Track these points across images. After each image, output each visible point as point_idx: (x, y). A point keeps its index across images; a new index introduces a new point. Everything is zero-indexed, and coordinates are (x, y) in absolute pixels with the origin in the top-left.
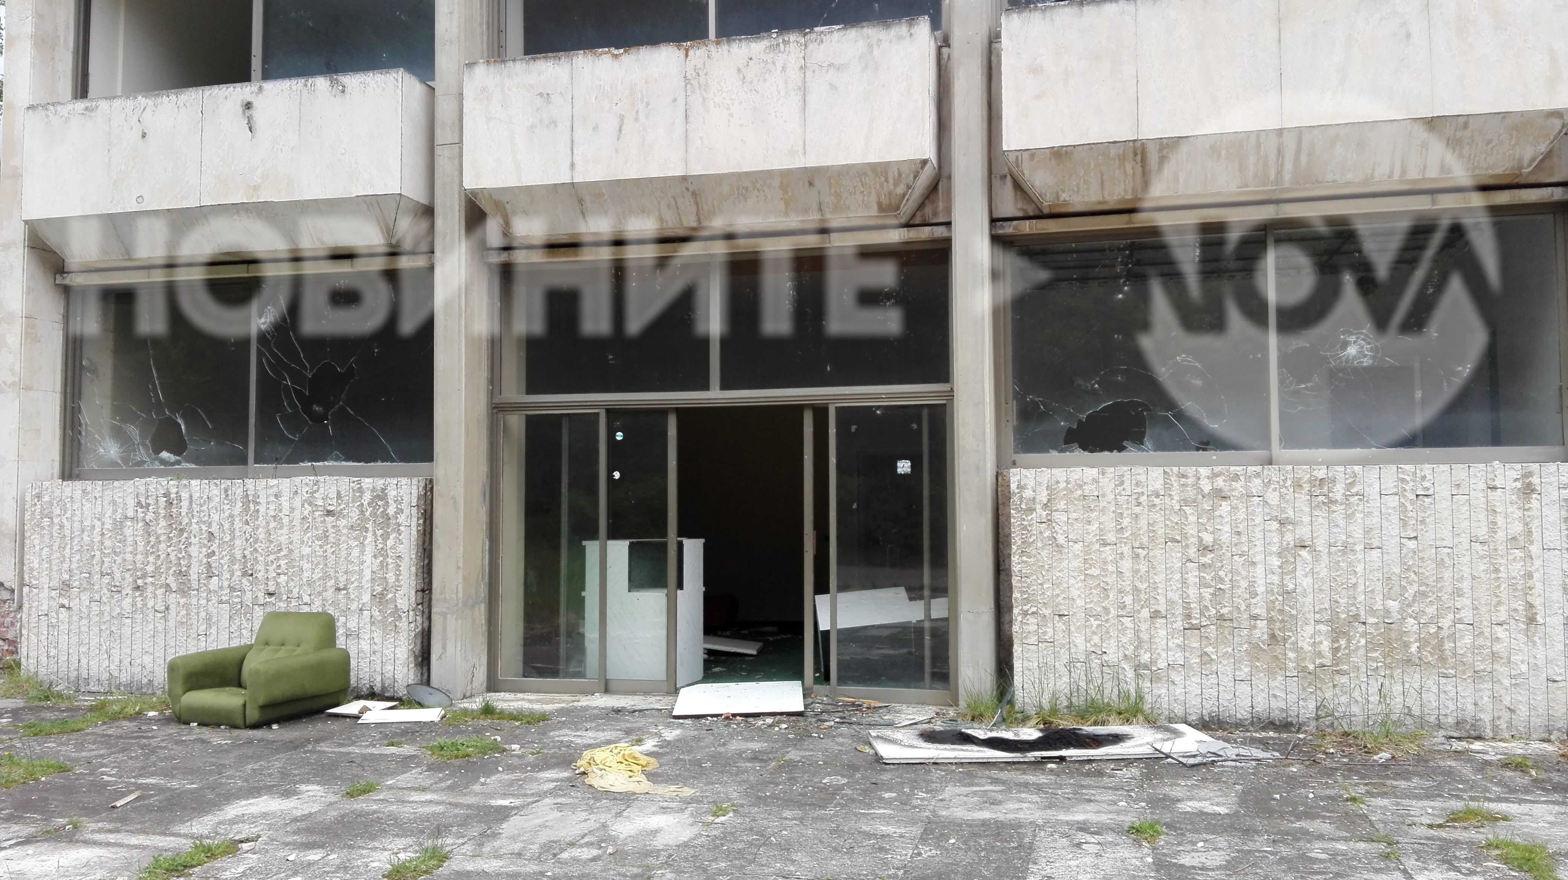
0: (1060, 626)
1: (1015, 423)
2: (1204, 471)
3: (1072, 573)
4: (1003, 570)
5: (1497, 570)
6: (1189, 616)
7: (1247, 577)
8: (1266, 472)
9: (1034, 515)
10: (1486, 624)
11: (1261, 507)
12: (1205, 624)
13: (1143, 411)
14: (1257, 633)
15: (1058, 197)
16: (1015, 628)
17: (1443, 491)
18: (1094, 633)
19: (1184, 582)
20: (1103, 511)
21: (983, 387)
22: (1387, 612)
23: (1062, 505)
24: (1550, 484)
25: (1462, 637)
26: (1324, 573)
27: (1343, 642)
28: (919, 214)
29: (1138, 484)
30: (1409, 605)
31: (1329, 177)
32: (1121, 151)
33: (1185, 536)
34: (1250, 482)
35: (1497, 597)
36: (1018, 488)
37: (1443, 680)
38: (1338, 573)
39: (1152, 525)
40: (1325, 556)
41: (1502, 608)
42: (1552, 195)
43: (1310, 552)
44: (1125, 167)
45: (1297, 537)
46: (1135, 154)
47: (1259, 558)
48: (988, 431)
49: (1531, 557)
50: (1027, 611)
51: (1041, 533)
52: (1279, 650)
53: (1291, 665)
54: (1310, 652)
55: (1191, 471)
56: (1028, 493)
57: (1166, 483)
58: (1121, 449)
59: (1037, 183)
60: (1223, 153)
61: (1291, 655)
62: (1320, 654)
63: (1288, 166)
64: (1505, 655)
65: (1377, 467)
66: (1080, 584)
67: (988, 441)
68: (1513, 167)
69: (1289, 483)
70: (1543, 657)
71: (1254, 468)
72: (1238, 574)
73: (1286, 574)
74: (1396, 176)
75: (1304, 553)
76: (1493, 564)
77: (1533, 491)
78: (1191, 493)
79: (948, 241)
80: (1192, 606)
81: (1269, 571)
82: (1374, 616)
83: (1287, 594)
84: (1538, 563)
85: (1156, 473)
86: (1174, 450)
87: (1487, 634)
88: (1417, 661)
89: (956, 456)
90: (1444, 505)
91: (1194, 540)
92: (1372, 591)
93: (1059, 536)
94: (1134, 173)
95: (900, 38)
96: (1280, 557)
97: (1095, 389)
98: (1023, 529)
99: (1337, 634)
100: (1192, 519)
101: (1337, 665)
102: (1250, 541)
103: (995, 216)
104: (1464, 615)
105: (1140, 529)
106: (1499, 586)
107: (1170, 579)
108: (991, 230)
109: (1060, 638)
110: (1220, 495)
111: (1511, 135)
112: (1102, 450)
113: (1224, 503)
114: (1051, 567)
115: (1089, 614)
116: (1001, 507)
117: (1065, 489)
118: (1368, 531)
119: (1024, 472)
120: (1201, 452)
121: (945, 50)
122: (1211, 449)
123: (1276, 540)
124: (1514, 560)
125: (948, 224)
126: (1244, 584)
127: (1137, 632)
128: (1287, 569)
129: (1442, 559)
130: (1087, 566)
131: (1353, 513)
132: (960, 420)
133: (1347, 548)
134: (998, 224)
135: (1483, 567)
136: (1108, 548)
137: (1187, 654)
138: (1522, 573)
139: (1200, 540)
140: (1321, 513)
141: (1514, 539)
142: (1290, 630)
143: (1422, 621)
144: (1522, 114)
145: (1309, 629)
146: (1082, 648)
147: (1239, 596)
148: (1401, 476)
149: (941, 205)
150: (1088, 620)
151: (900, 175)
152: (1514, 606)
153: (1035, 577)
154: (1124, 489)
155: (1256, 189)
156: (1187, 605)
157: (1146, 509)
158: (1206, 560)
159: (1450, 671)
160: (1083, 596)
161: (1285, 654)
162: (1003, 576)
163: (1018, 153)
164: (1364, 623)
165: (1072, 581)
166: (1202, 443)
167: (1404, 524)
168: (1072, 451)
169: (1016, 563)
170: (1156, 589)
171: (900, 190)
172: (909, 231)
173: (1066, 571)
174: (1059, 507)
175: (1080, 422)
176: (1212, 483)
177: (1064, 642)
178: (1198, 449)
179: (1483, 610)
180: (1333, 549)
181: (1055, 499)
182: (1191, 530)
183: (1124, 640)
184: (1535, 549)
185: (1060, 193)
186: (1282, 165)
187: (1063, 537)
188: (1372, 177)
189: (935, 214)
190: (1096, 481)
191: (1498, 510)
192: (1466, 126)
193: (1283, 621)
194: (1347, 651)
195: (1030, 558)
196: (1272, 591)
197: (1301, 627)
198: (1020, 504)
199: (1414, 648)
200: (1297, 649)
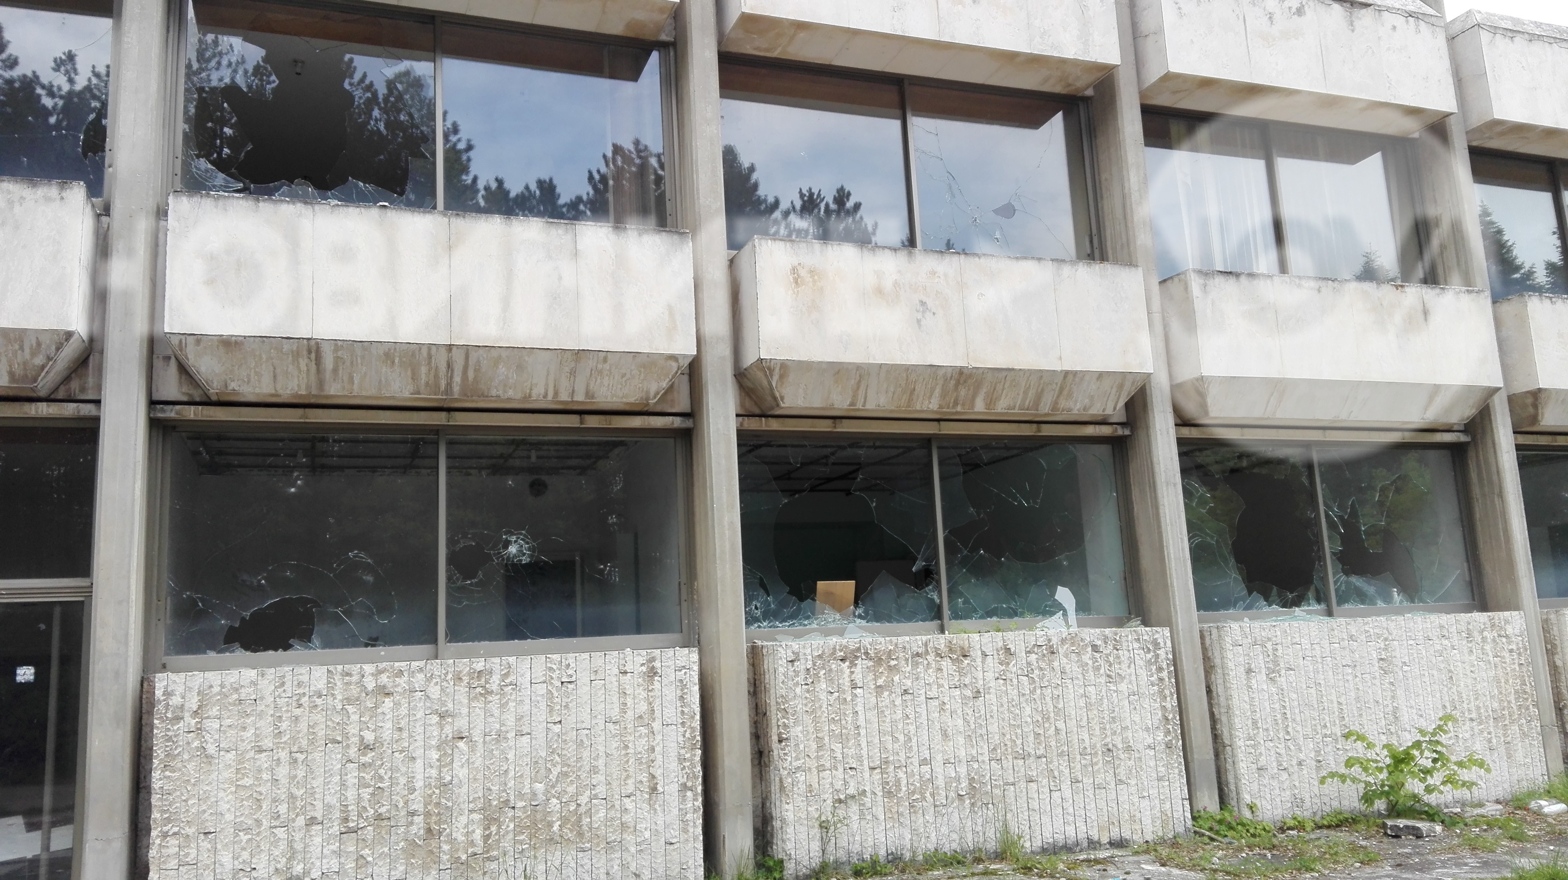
0: (206, 845)
1: (169, 622)
2: (369, 668)
3: (221, 786)
4: (144, 787)
5: (627, 747)
6: (346, 820)
7: (407, 773)
8: (428, 667)
9: (181, 724)
10: (617, 797)
11: (423, 701)
12: (362, 825)
13: (312, 608)
14: (414, 829)
15: (226, 386)
16: (153, 853)
17: (584, 678)
18: (243, 849)
19: (343, 784)
20: (261, 715)
21: (129, 582)
22: (534, 794)
23: (215, 711)
24: (669, 667)
25: (597, 812)
26: (479, 762)
27: (494, 829)
28: (62, 388)
29: (299, 685)
30: (553, 787)
31: (494, 392)
32: (295, 349)
33: (346, 736)
34: (413, 677)
35: (626, 771)
36: (164, 695)
37: (580, 855)
38: (492, 761)
39: (313, 727)
40: (480, 745)
41: (630, 781)
42: (673, 423)
43: (467, 743)
44: (298, 363)
45: (455, 729)
46: (310, 352)
47: (419, 753)
48: (132, 632)
49: (653, 733)
50: (167, 832)
51: (188, 743)
52: (434, 843)
53: (445, 857)
54: (463, 842)
55: (355, 668)
56: (176, 700)
57: (328, 682)
58: (287, 647)
59: (203, 369)
60: (396, 361)
61: (446, 847)
62: (472, 843)
63: (457, 379)
64: (632, 824)
65: (529, 657)
66: (230, 797)
67: (131, 644)
68: (642, 398)
69: (450, 676)
70: (662, 823)
71: (417, 663)
72: (398, 770)
73: (444, 766)
74: (550, 397)
75: (461, 744)
76: (623, 742)
77: (655, 673)
78: (354, 691)
79: (97, 420)
80: (350, 808)
81: (428, 765)
82: (522, 800)
83: (444, 786)
84: (659, 737)
85: (319, 673)
86: (342, 647)
87: (617, 807)
88: (558, 839)
89: (91, 661)
90: (584, 690)
91: (356, 740)
92: (521, 776)
93: (209, 745)
94: (308, 370)
95: (48, 199)
96: (439, 750)
97: (262, 585)
98: (168, 741)
99: (489, 821)
100: (355, 718)
101: (488, 852)
102: (411, 736)
103: (156, 397)
104: (598, 791)
105: (299, 732)
106: (628, 761)
107: (329, 782)
108: (149, 413)
109: (205, 858)
110: (384, 692)
111: (640, 372)
112: (265, 649)
113: (387, 700)
114: (198, 781)
115: (238, 828)
116: (145, 717)
117: (219, 694)
118: (519, 718)
119: (172, 676)
120: (369, 648)
121: (104, 219)
122: (380, 645)
123: (435, 733)
124: (640, 736)
125: (98, 402)
126: (403, 780)
127: (290, 843)
128: (446, 761)
129: (582, 740)
130: (239, 776)
131: (507, 703)
132: (98, 620)
133: (500, 736)
134: (158, 407)
135: (615, 745)
136: (264, 754)
137: (342, 860)
138: (646, 748)
139: (362, 738)
140: (478, 704)
141: (641, 717)
142: (445, 822)
143: (564, 800)
144: (648, 355)
145: (463, 820)
146: (229, 866)
147: (398, 793)
148: (549, 665)
149: (91, 381)
150: (238, 835)
151: (39, 344)
152: (639, 778)
153: (178, 793)
154: (284, 691)
155: (427, 397)
156: (345, 809)
157: (307, 711)
158: (366, 759)
159: (587, 845)
160: (233, 809)
161: (440, 847)
162: (142, 795)
163: (181, 337)
164: (513, 808)
165: (221, 794)
166: (371, 639)
167: (551, 709)
168: (233, 651)
169: (157, 779)
170: (313, 794)
171: (39, 360)
172: (48, 406)
173: (215, 783)
174: (210, 713)
175: (243, 619)
176: (376, 680)
177: (208, 862)
178: (366, 645)
179: (615, 784)
180: (488, 738)
181: (207, 705)
182: (353, 730)
183: (276, 853)
184: (656, 725)
185: (229, 382)
186: (452, 377)
187: (213, 747)
188: (530, 396)
189: (83, 390)
190: (254, 683)
191: (628, 693)
192: (605, 360)
193: (439, 814)
194: (497, 837)
195: (175, 772)
196: (430, 784)
197: (456, 818)
198: (166, 712)
199: (556, 828)
200: (452, 841)
